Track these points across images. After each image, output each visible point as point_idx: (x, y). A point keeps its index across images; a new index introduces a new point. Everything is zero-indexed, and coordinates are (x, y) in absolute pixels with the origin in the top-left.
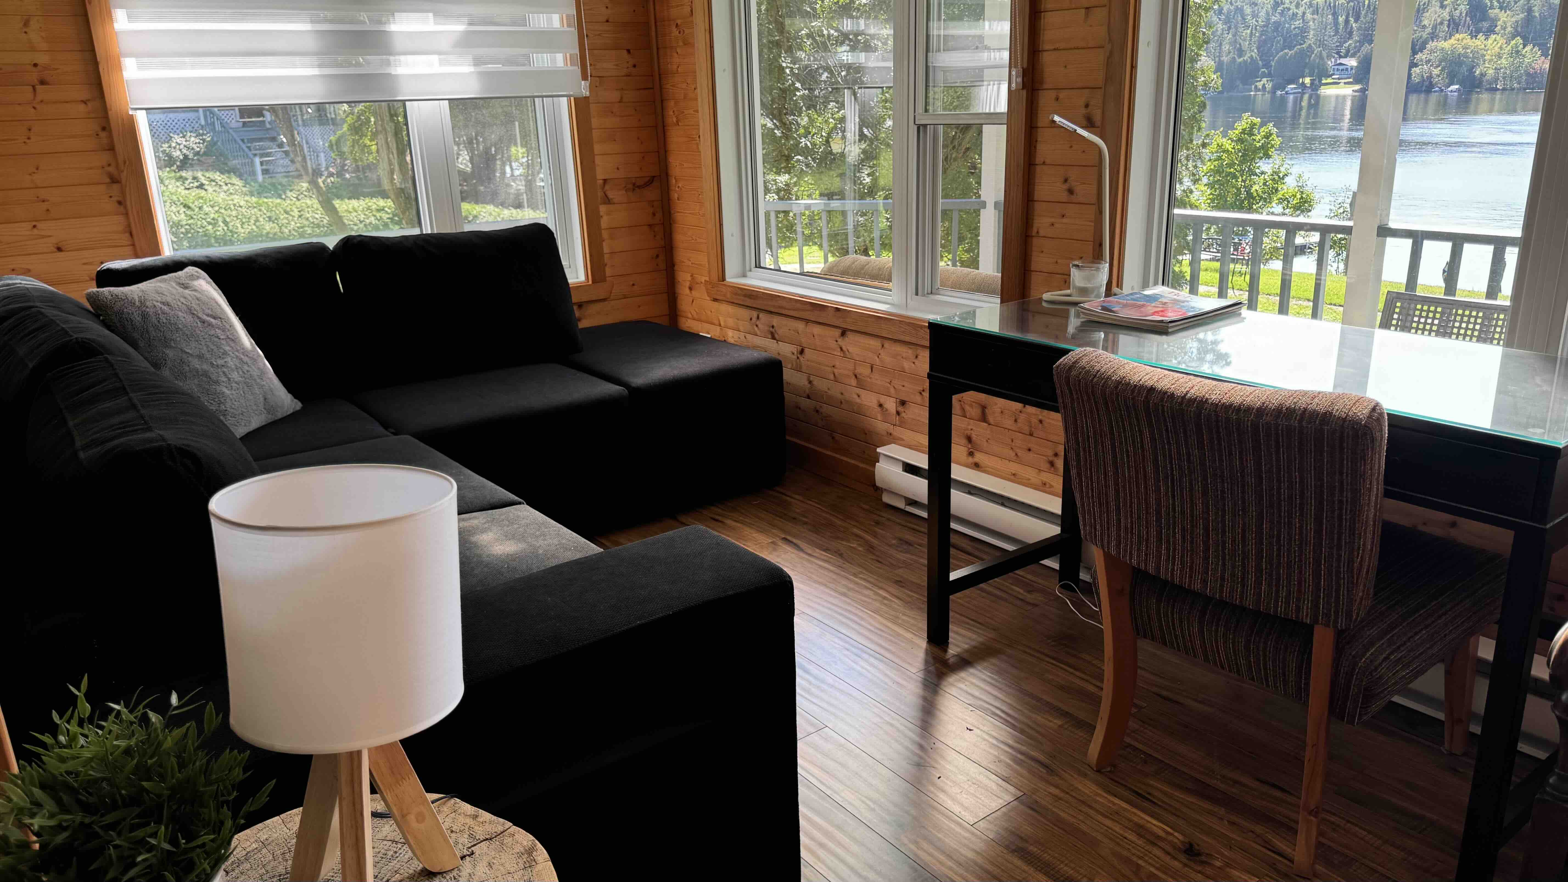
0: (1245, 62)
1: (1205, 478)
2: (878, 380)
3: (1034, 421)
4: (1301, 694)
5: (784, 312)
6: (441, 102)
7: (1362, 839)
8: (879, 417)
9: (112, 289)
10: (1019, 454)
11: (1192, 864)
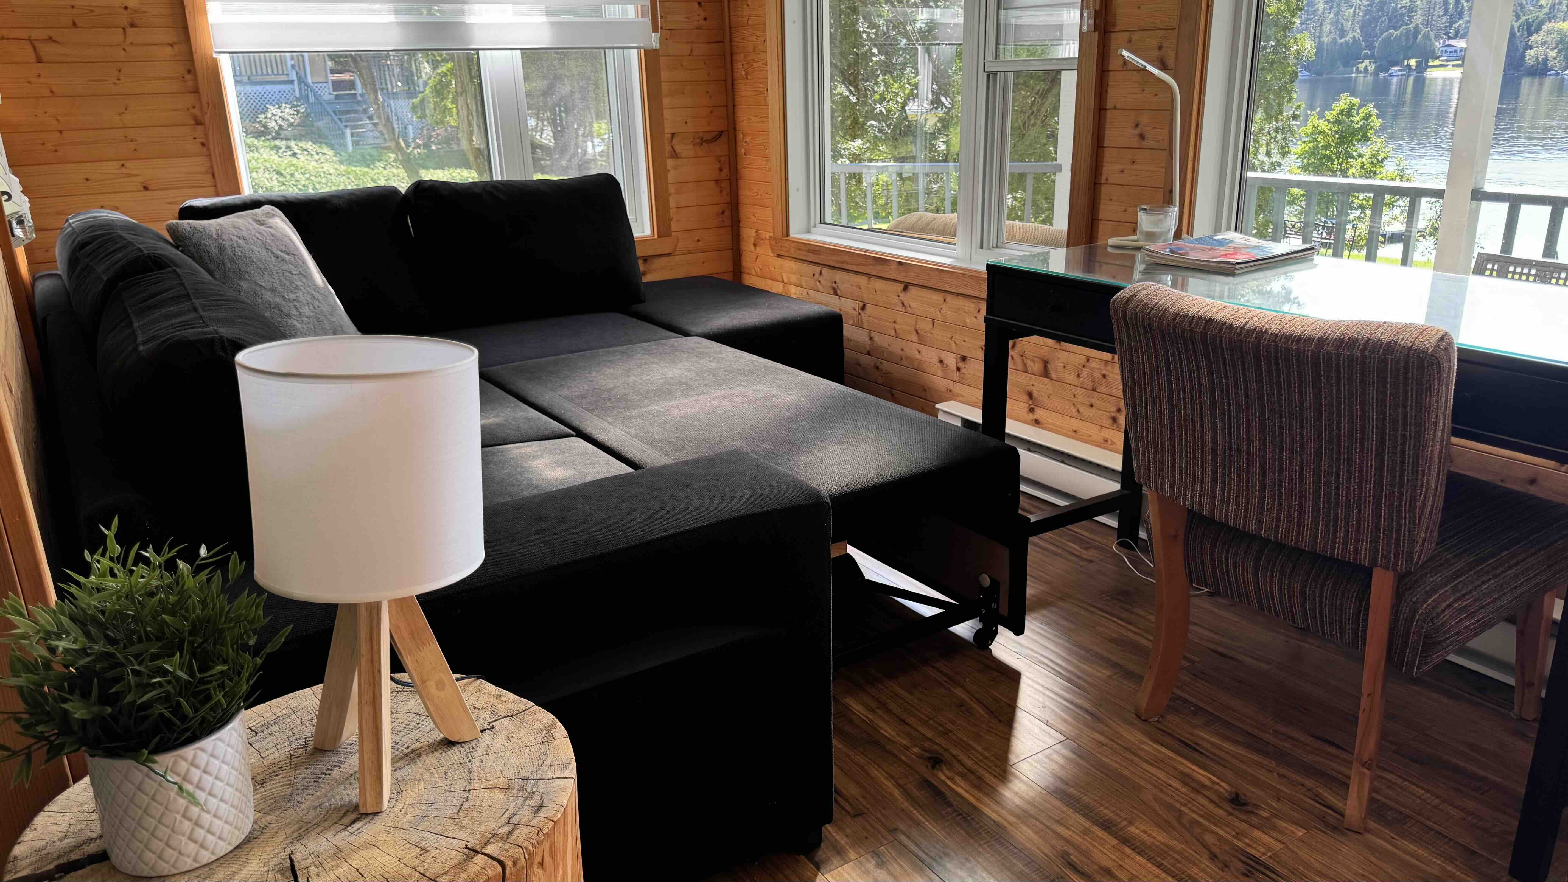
0: (1347, 43)
1: (1262, 413)
2: (939, 335)
3: (1097, 375)
4: (1358, 640)
5: (846, 267)
6: (514, 51)
7: (1419, 798)
8: (939, 373)
9: (191, 221)
10: (1081, 410)
11: (1236, 813)
